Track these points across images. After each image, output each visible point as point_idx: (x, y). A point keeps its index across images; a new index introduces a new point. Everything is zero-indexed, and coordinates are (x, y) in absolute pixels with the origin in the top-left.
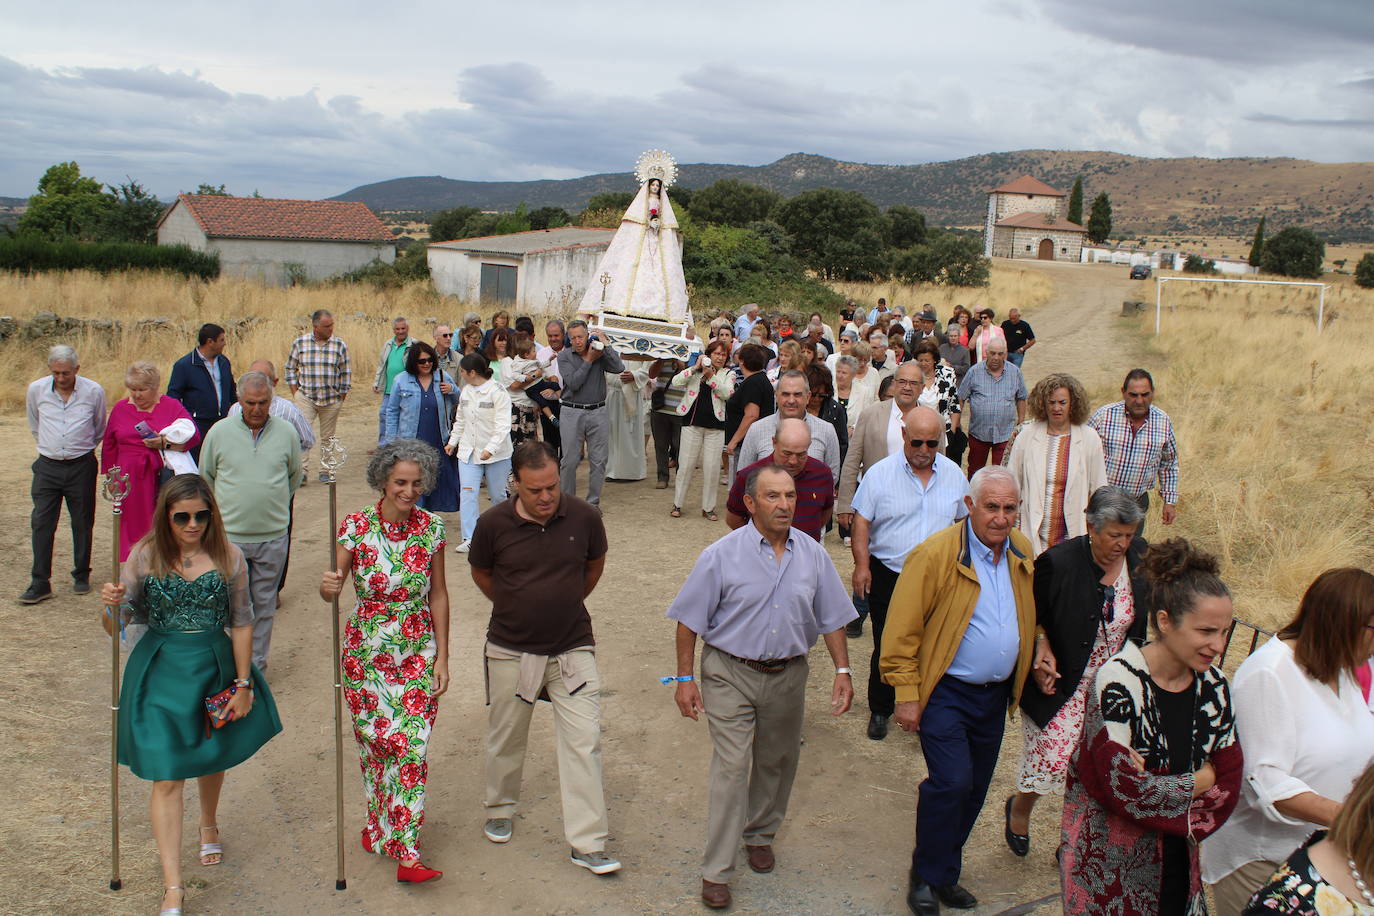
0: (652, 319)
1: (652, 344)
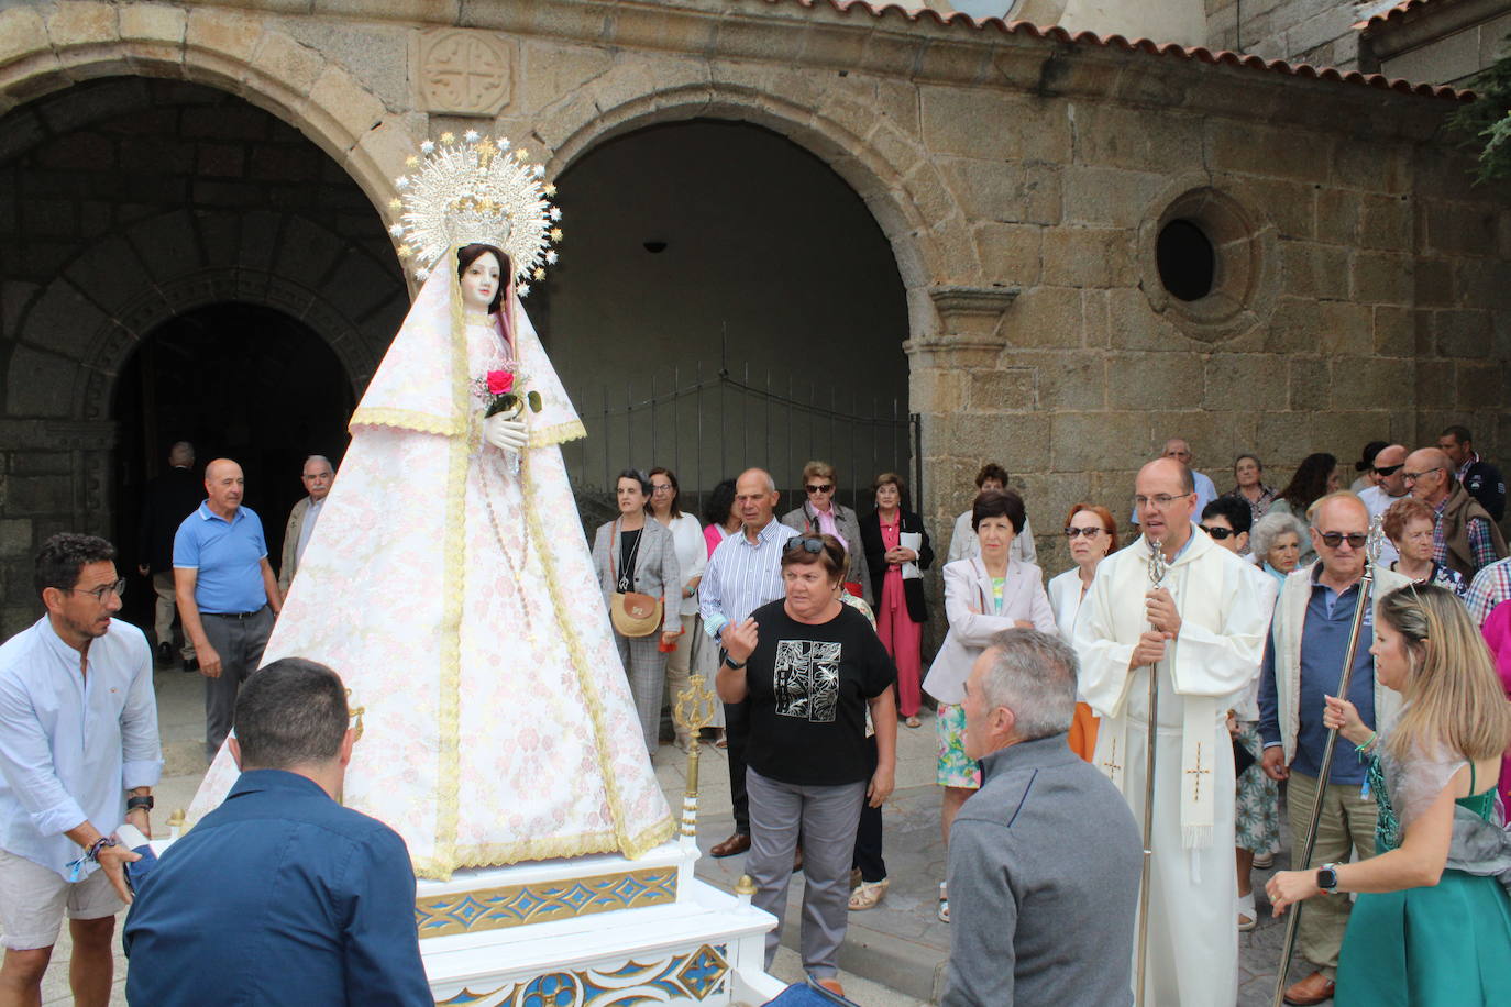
0: (559, 859)
1: (588, 984)
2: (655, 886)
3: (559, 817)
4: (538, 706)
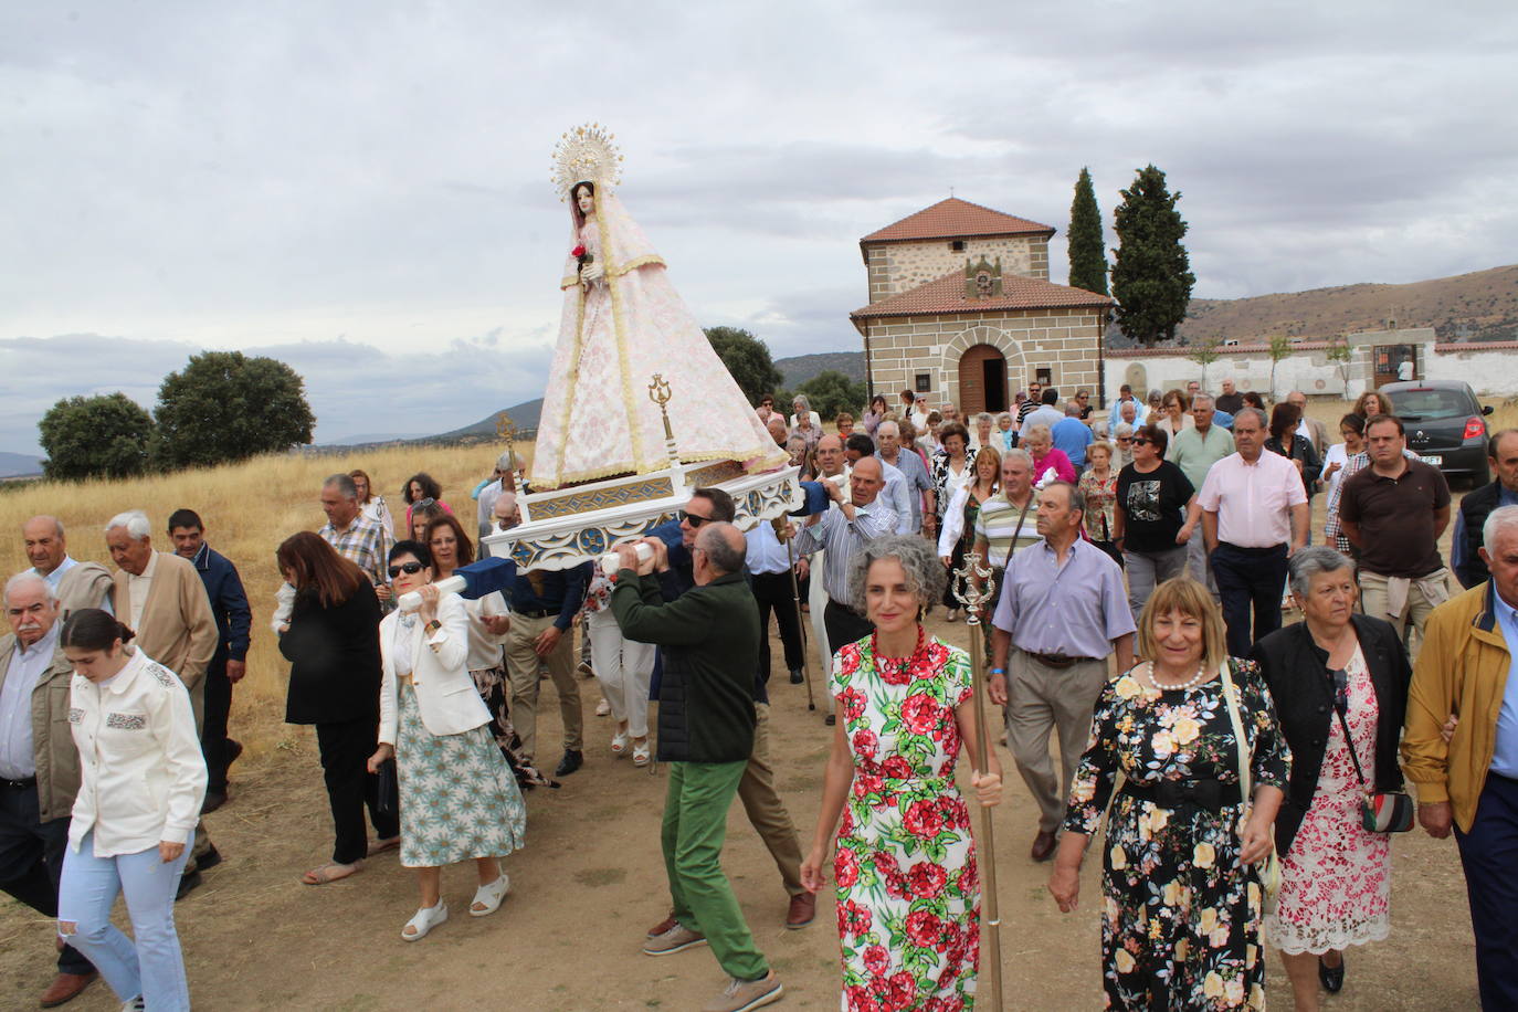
1: (608, 533)
2: (660, 488)
3: (604, 456)
4: (600, 405)
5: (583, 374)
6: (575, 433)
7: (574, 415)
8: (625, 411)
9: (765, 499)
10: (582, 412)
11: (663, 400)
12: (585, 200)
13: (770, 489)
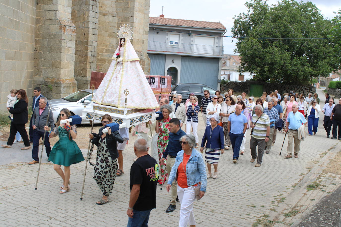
2: (121, 112)
3: (112, 102)
4: (114, 90)
5: (112, 81)
6: (107, 94)
7: (108, 90)
8: (118, 93)
9: (144, 118)
10: (110, 90)
11: (126, 94)
12: (123, 42)
13: (147, 116)
